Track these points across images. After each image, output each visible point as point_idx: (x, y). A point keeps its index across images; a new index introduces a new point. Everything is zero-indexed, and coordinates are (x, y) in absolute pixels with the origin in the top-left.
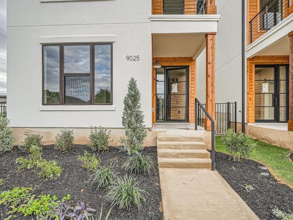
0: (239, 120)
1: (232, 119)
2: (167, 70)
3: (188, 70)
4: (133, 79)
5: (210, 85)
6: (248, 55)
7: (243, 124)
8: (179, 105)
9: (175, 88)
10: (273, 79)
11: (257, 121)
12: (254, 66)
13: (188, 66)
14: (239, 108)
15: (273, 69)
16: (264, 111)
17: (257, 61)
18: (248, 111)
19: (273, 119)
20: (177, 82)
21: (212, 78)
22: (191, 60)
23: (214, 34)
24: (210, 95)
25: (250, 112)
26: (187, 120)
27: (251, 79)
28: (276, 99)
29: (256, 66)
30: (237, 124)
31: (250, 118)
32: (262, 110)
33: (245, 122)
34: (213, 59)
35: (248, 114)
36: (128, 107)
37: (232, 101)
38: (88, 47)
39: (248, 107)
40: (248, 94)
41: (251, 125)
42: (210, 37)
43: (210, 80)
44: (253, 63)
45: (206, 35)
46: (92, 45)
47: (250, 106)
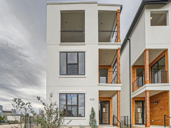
0: (129, 124)
1: (126, 123)
2: (101, 102)
3: (109, 103)
4: (92, 108)
5: (119, 110)
6: (132, 97)
7: (131, 125)
8: (106, 117)
9: (104, 110)
10: (142, 106)
11: (136, 124)
12: (134, 101)
13: (109, 101)
14: (129, 119)
15: (141, 103)
16: (139, 120)
17: (136, 99)
18: (132, 119)
19: (142, 123)
20: (105, 107)
21: (119, 107)
22: (111, 98)
23: (120, 91)
24: (119, 114)
25: (133, 120)
26: (109, 124)
27: (133, 107)
28: (143, 115)
29: (135, 101)
30: (128, 126)
31: (133, 123)
32: (138, 119)
33: (131, 124)
34: (120, 100)
35: (132, 121)
36: (91, 118)
37: (126, 116)
38: (76, 95)
39: (132, 118)
40: (132, 113)
41: (134, 125)
42: (118, 92)
43: (118, 108)
44: (134, 100)
45: (117, 91)
46: (78, 94)
47: (133, 118)
